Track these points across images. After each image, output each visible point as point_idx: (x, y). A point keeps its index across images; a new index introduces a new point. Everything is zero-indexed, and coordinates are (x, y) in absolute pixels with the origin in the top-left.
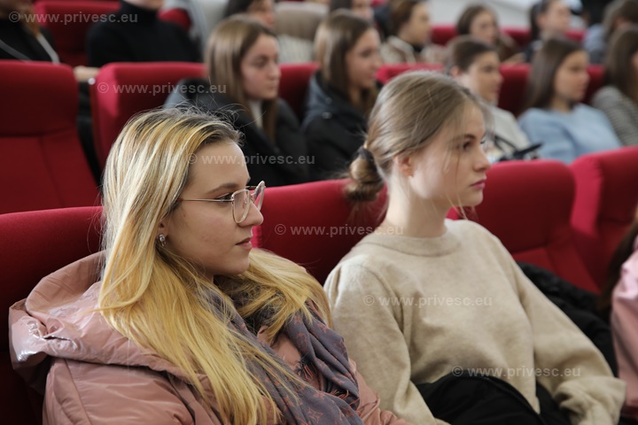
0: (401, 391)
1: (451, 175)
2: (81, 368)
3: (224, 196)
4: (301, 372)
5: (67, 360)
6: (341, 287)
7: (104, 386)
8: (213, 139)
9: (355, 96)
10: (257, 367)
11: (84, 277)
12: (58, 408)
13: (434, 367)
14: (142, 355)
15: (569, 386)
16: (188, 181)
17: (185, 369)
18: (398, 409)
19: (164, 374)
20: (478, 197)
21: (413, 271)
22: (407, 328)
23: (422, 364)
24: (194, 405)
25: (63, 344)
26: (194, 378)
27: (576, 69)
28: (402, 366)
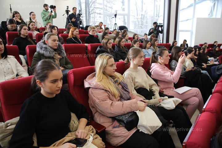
0: (133, 90)
1: (139, 61)
2: (95, 89)
3: (112, 65)
4: (122, 89)
5: (92, 88)
6: (125, 76)
7: (98, 92)
8: (110, 58)
9: (121, 48)
10: (117, 89)
11: (93, 76)
12: (92, 94)
13: (137, 87)
14: (103, 88)
15: (153, 88)
16: (107, 64)
17: (108, 89)
18: (133, 92)
19: (105, 90)
20: (143, 64)
21: (134, 74)
22: (134, 81)
23: (135, 86)
24: (109, 94)
25: (92, 86)
26: (109, 90)
27: (149, 44)
28: (133, 87)
